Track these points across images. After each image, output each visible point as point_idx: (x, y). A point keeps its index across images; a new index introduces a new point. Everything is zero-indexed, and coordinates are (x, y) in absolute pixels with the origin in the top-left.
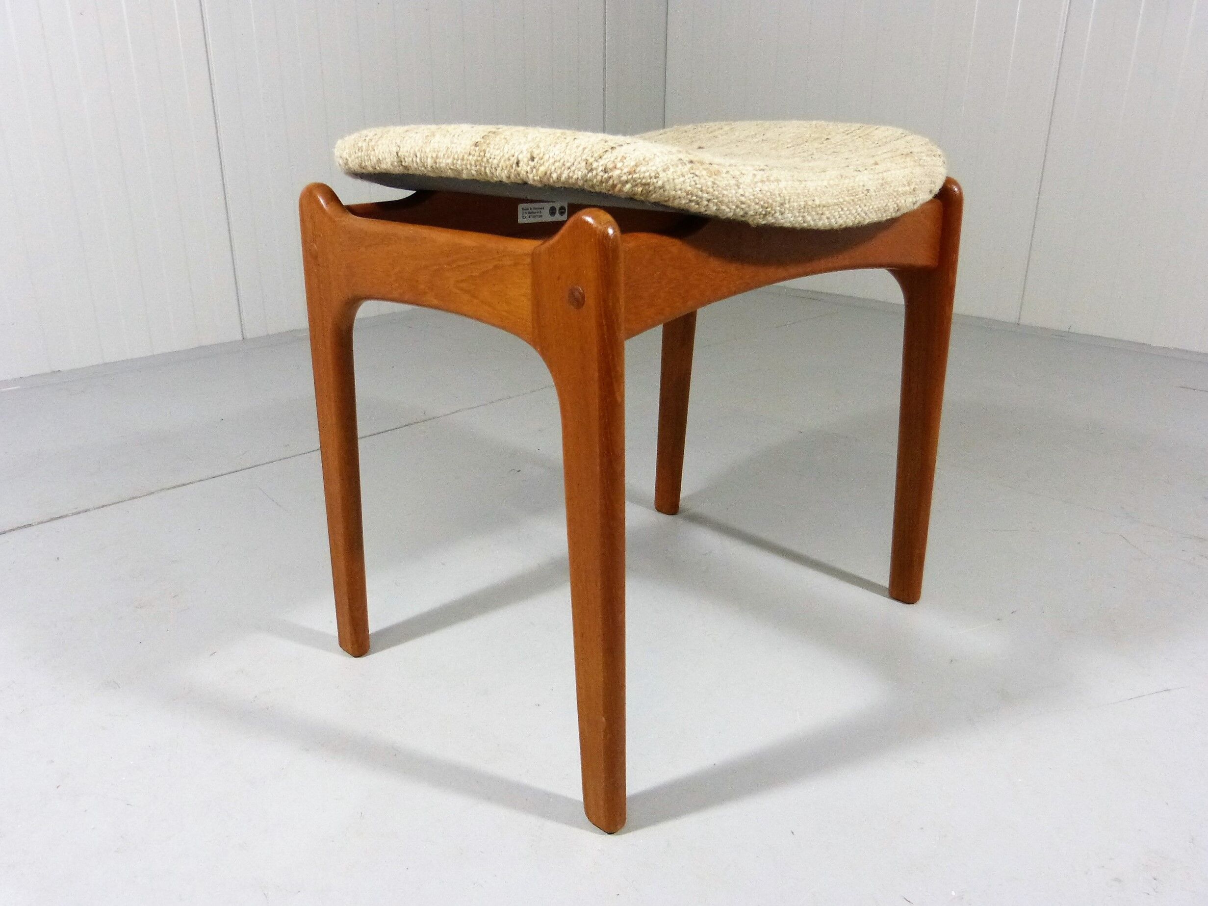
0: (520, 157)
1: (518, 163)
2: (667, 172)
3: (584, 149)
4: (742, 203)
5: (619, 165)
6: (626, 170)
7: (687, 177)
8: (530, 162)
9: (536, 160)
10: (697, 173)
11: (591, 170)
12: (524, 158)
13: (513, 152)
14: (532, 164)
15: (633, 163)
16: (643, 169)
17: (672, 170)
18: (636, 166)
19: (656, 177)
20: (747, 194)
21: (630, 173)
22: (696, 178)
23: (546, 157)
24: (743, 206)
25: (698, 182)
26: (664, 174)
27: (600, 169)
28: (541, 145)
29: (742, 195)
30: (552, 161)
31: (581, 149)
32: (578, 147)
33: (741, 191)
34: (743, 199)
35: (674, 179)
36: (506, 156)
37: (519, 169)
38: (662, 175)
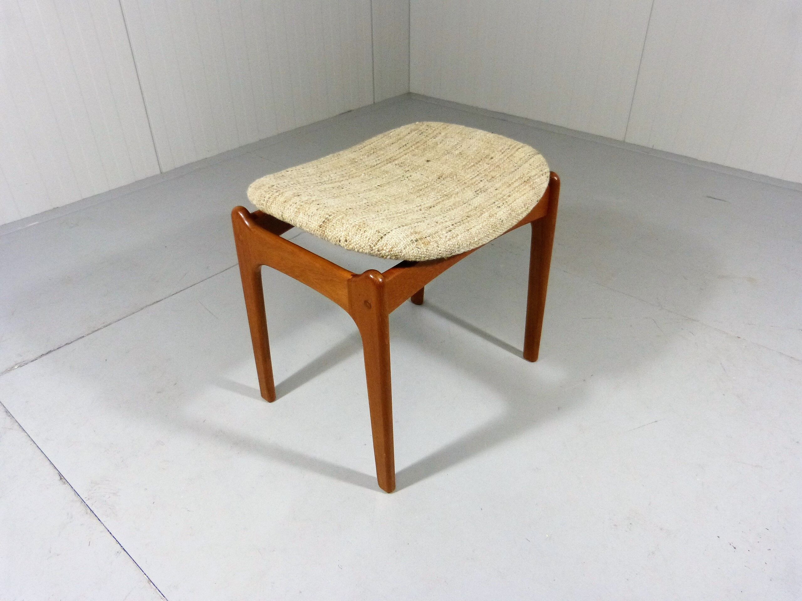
0: (341, 238)
1: (340, 241)
2: (406, 249)
3: (369, 239)
4: (440, 253)
5: (385, 248)
6: (387, 250)
7: (414, 250)
8: (345, 242)
9: (348, 242)
10: (419, 247)
11: (372, 250)
12: (343, 240)
13: (337, 235)
14: (346, 243)
15: (391, 247)
16: (395, 249)
17: (408, 248)
18: (392, 248)
19: (401, 252)
20: (442, 250)
21: (389, 251)
22: (419, 250)
23: (352, 241)
24: (441, 254)
25: (419, 251)
26: (405, 251)
27: (376, 250)
28: (350, 234)
29: (440, 250)
30: (355, 243)
31: (367, 239)
32: (366, 237)
33: (439, 249)
34: (440, 252)
35: (409, 252)
36: (335, 237)
37: (340, 244)
38: (404, 251)
